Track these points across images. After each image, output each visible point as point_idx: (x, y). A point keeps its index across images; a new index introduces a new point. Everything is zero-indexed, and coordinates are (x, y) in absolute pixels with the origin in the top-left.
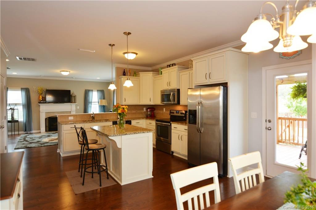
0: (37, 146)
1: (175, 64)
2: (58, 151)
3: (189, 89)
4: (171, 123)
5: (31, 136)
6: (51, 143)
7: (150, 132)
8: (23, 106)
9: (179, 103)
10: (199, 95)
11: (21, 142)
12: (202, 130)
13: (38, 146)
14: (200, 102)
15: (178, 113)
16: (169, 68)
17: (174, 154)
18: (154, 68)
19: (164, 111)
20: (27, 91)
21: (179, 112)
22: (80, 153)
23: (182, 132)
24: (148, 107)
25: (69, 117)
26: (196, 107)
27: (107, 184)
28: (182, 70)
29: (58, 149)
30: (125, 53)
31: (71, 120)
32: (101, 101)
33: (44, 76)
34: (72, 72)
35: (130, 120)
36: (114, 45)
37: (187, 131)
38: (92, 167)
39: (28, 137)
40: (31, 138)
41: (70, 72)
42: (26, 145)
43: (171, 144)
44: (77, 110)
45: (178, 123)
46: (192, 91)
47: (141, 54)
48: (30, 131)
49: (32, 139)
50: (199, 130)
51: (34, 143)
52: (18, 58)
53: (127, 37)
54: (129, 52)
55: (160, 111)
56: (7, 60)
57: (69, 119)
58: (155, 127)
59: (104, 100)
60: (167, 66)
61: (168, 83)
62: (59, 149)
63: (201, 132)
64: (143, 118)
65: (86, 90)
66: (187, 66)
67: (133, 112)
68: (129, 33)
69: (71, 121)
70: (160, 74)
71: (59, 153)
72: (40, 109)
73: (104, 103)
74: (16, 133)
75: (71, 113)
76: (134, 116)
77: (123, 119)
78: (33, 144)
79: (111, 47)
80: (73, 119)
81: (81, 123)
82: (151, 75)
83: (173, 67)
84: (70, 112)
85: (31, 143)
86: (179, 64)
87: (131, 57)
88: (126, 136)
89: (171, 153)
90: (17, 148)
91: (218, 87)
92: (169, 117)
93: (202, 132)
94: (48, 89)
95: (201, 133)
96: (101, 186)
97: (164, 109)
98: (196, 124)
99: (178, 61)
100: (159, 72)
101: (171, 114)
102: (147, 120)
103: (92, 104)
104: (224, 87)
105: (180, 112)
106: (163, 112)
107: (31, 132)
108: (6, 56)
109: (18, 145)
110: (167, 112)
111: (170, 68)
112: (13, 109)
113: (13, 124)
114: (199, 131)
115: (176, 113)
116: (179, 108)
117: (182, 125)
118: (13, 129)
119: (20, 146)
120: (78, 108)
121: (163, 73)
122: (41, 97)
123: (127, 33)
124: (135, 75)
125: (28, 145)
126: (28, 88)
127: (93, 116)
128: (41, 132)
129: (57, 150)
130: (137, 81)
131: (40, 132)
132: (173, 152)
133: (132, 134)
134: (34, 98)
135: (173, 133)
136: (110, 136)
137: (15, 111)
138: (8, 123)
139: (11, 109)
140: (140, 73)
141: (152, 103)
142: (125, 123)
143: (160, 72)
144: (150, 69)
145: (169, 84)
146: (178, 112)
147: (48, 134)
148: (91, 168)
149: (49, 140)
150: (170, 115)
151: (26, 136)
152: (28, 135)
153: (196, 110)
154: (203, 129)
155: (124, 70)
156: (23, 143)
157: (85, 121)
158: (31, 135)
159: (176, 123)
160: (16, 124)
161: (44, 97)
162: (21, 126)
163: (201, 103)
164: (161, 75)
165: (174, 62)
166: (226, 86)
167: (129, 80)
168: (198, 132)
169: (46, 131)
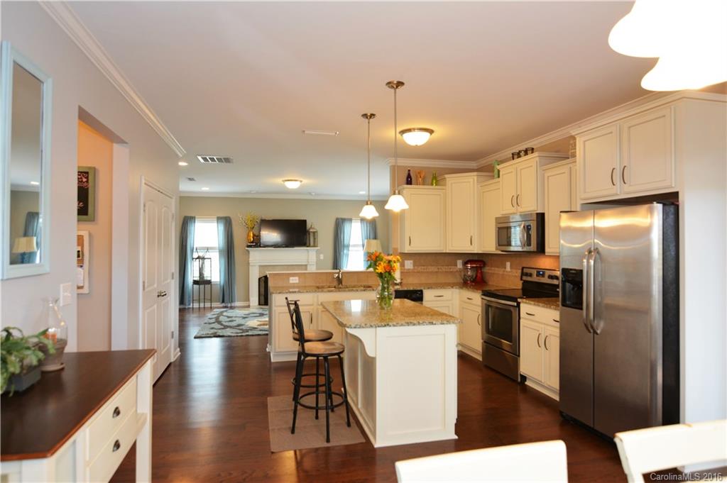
0: (233, 335)
1: (533, 149)
2: (267, 350)
3: (562, 214)
4: (519, 300)
5: (230, 313)
6: (261, 330)
7: (448, 322)
8: (220, 251)
9: (541, 249)
10: (591, 228)
11: (210, 323)
12: (600, 326)
13: (235, 335)
14: (592, 249)
15: (543, 275)
16: (517, 160)
17: (527, 383)
18: (483, 162)
19: (508, 268)
20: (227, 222)
21: (544, 273)
22: (296, 359)
23: (549, 328)
24: (468, 259)
25: (291, 278)
26: (583, 262)
27: (343, 438)
28: (548, 164)
29: (268, 345)
30: (403, 132)
31: (294, 284)
32: (368, 243)
33: (257, 193)
34: (305, 181)
35: (419, 289)
36: (372, 115)
37: (558, 324)
38: (317, 393)
39: (225, 314)
40: (228, 317)
41: (301, 181)
42: (216, 331)
43: (519, 356)
44: (318, 263)
45: (538, 302)
46: (571, 218)
47: (441, 132)
48: (232, 302)
49: (230, 319)
50: (589, 326)
51: (230, 327)
52: (200, 158)
53: (395, 93)
54: (414, 129)
55: (496, 269)
56: (182, 164)
57: (291, 282)
58: (480, 308)
59: (375, 241)
60: (513, 154)
61: (515, 197)
62: (270, 344)
63: (595, 332)
64: (452, 285)
65: (337, 219)
66: (563, 152)
67: (430, 270)
68: (400, 84)
69: (294, 286)
70: (496, 176)
71: (269, 352)
72: (250, 259)
73: (376, 247)
74: (208, 305)
75: (306, 269)
76: (433, 280)
77: (388, 288)
78: (228, 329)
79: (367, 120)
80: (297, 281)
81: (310, 292)
82: (474, 179)
83: (527, 157)
84: (306, 265)
85: (226, 327)
86: (542, 149)
87: (416, 139)
88: (387, 328)
89: (519, 380)
90: (198, 335)
91: (646, 206)
92: (519, 285)
93: (599, 332)
94: (264, 218)
95: (597, 334)
96: (328, 440)
97: (508, 264)
98: (582, 309)
99: (542, 140)
100: (493, 171)
101: (524, 278)
102: (461, 290)
103: (350, 248)
104: (664, 205)
105: (547, 273)
106: (504, 271)
107: (233, 305)
108: (177, 155)
109: (203, 329)
110: (514, 271)
111: (520, 160)
112: (203, 258)
113: (202, 286)
114: (590, 328)
115: (537, 276)
116: (544, 263)
117: (547, 307)
118: (202, 297)
119: (204, 332)
120: (322, 257)
121: (501, 173)
122: (252, 235)
123: (395, 82)
124: (434, 181)
125: (220, 331)
126: (229, 218)
127: (338, 277)
128: (251, 305)
129: (266, 347)
130: (440, 195)
131: (249, 306)
132: (524, 378)
133: (402, 325)
134: (240, 237)
135: (524, 326)
136: (348, 327)
137: (207, 262)
138: (195, 286)
139: (199, 258)
140: (446, 176)
141: (475, 249)
142: (393, 296)
143: (496, 171)
144: (473, 165)
145: (516, 200)
146: (541, 273)
147: (261, 311)
148: (315, 395)
149: (259, 323)
150: (521, 279)
151: (222, 312)
152: (226, 311)
153: (581, 271)
154: (602, 324)
155: (409, 171)
156: (212, 326)
157: (323, 287)
158: (232, 311)
159: (532, 303)
160: (208, 286)
161: (257, 234)
162: (217, 292)
163: (597, 250)
164: (497, 180)
165: (531, 144)
166: (673, 204)
167: (399, 194)
168: (587, 331)
169: (259, 304)
